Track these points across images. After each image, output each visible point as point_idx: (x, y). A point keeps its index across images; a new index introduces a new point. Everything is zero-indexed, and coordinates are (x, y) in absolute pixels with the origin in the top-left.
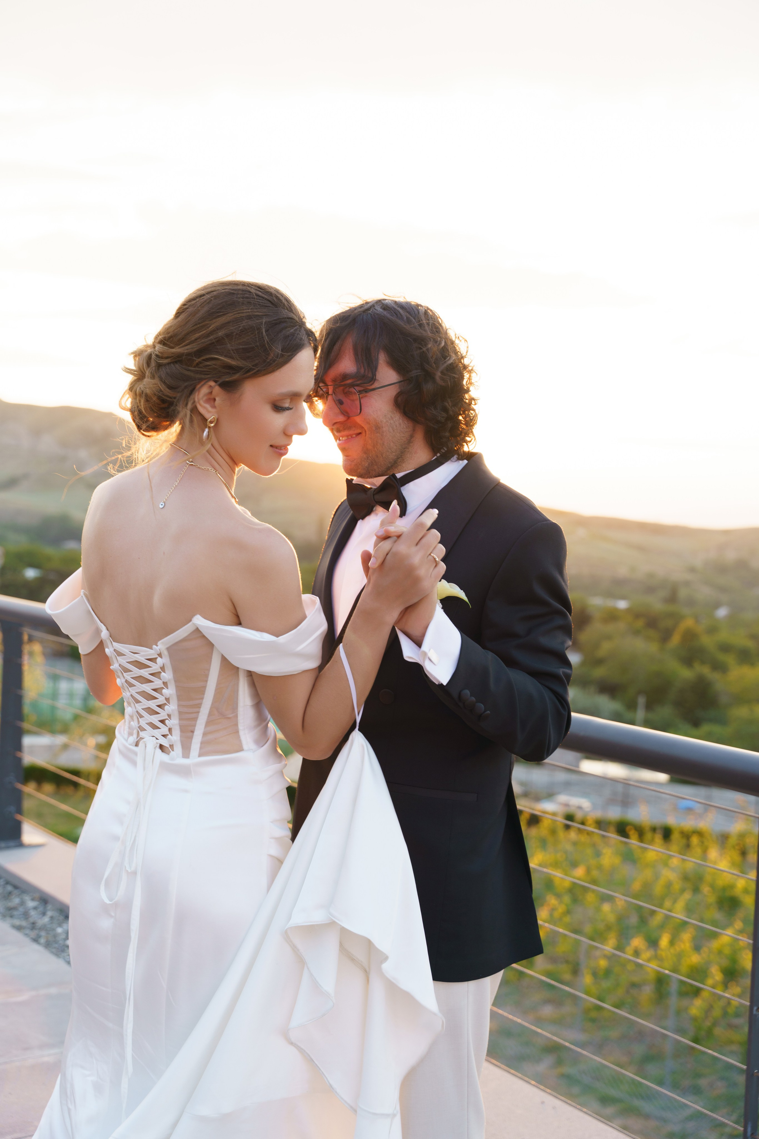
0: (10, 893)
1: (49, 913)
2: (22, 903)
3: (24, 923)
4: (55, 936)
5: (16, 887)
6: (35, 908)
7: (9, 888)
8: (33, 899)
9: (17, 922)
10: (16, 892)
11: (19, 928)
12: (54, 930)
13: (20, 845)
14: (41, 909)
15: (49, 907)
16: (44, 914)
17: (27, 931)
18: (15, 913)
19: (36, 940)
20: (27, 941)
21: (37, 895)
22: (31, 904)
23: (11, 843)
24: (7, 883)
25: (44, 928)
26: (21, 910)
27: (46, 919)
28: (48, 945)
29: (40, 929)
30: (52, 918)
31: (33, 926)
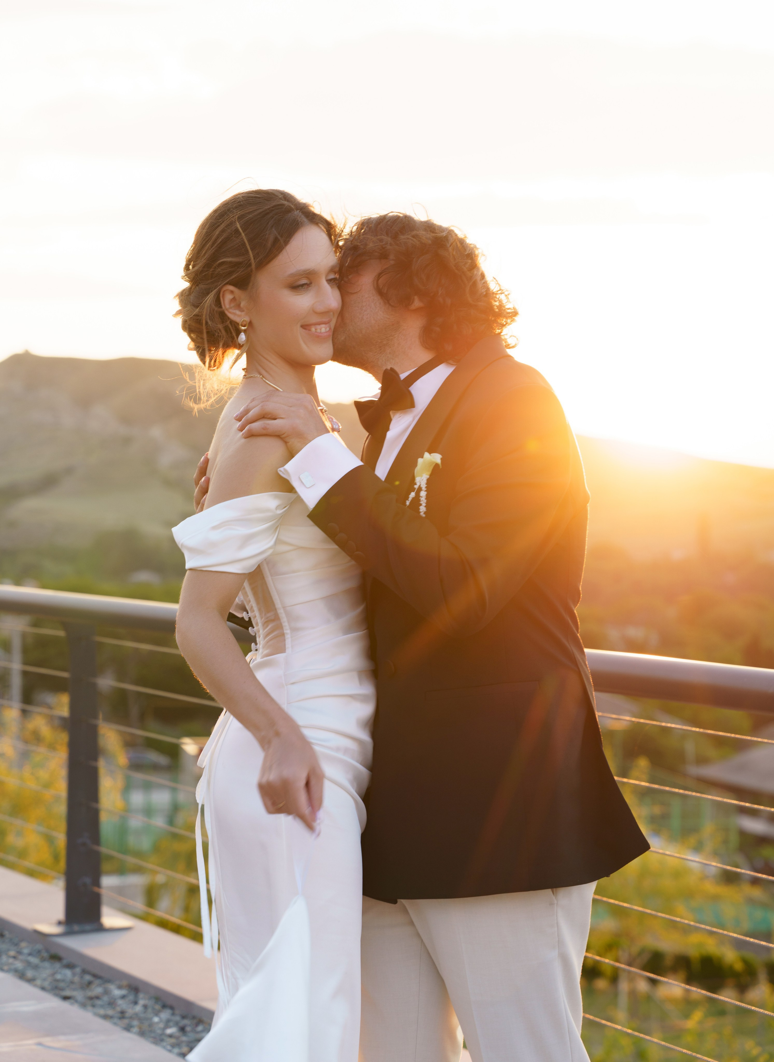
0: (90, 983)
1: (141, 1002)
2: (106, 992)
3: (110, 1012)
4: (151, 1025)
5: (95, 976)
6: (123, 997)
7: (88, 978)
8: (120, 987)
9: (102, 1012)
10: (97, 982)
11: (105, 1017)
12: (151, 1019)
13: (101, 929)
14: (131, 997)
15: (141, 995)
16: (136, 1003)
17: (116, 1020)
18: (98, 1002)
19: (128, 1028)
20: (117, 1029)
21: (125, 983)
22: (117, 993)
23: (88, 927)
24: (84, 972)
25: (136, 1016)
26: (106, 998)
27: (138, 1008)
28: (142, 1034)
29: (131, 1018)
30: (145, 1007)
31: (122, 1015)
